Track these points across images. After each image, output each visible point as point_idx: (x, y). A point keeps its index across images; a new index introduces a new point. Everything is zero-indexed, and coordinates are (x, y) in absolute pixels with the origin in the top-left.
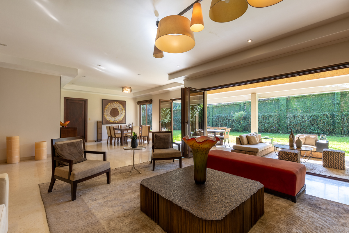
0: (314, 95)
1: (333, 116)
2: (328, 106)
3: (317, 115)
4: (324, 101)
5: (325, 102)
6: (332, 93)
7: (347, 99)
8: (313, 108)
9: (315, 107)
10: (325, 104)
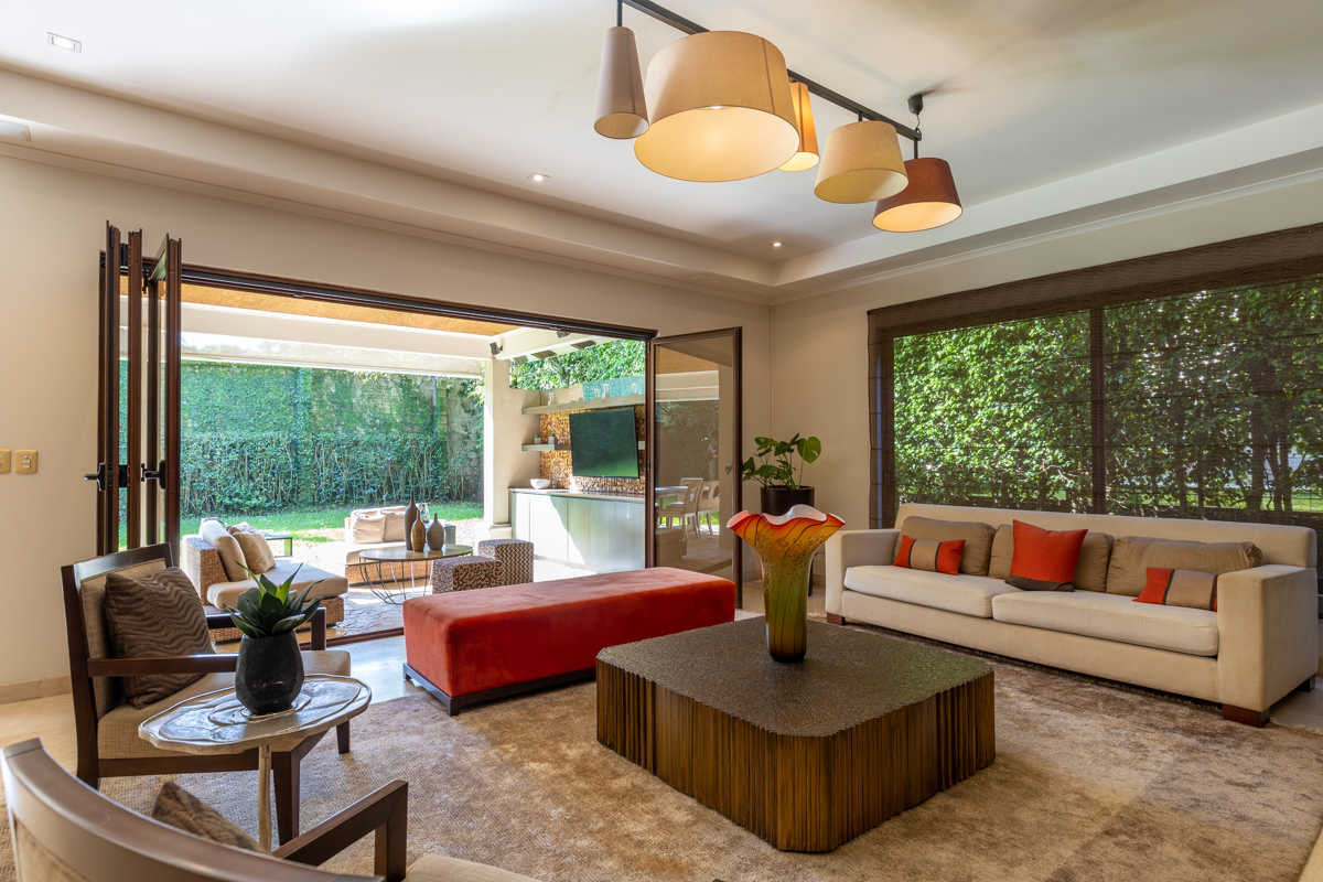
0: (239, 366)
1: (294, 446)
2: (278, 411)
3: (252, 441)
4: (267, 392)
5: (271, 395)
6: (292, 369)
7: (324, 391)
8: (233, 415)
9: (238, 410)
10: (270, 402)
